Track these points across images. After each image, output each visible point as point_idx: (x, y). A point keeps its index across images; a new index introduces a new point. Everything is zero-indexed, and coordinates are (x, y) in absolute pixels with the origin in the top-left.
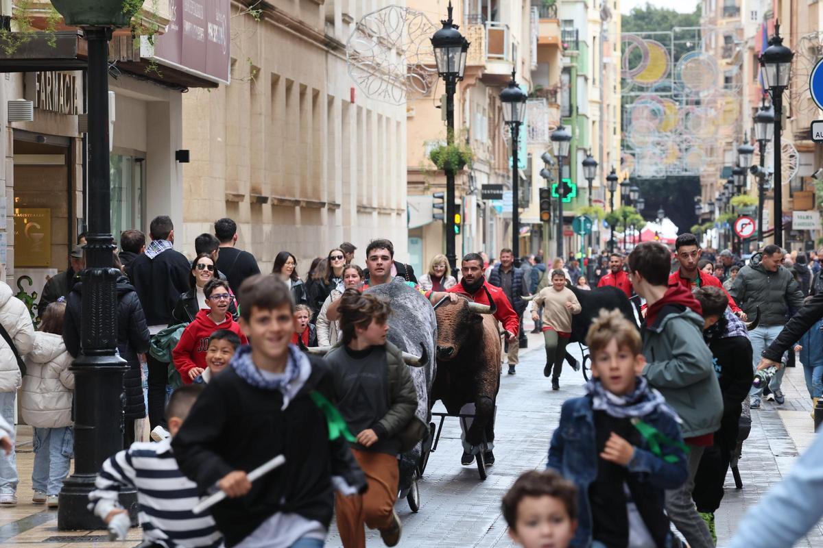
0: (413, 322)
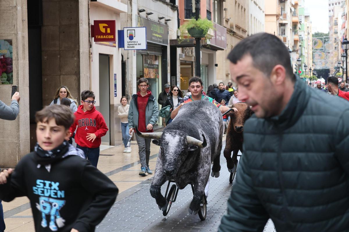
0: (208, 121)
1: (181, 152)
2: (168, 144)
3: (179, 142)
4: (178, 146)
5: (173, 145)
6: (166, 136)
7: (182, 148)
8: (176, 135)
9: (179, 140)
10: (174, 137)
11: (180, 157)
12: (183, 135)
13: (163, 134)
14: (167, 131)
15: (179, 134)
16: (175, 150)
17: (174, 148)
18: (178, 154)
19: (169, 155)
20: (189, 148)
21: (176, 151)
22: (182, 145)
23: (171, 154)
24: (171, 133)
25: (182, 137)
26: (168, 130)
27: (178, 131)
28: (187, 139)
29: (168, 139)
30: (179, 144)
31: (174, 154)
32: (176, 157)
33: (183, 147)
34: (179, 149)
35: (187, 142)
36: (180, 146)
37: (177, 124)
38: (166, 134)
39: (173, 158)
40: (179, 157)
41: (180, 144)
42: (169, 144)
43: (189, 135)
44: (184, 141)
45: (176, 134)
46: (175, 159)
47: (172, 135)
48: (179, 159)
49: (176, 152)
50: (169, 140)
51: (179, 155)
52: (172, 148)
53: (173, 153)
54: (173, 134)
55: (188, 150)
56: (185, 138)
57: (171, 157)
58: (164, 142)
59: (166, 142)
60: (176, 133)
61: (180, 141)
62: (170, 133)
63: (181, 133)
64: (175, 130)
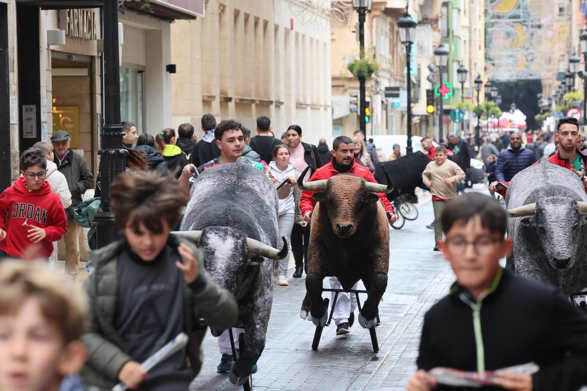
0: (262, 206)
1: (237, 267)
2: (213, 253)
3: (234, 250)
4: (233, 257)
5: (223, 255)
6: (209, 238)
7: (240, 261)
8: (228, 237)
9: (233, 246)
10: (224, 240)
11: (235, 277)
12: (241, 236)
13: (204, 234)
14: (211, 229)
15: (233, 235)
16: (227, 264)
17: (225, 261)
18: (232, 272)
19: (217, 274)
20: (249, 260)
21: (229, 266)
22: (240, 255)
23: (220, 271)
24: (217, 232)
25: (240, 241)
26: (210, 227)
27: (230, 229)
28: (248, 244)
29: (214, 244)
30: (234, 253)
31: (227, 271)
32: (230, 277)
33: (241, 259)
34: (235, 263)
35: (247, 249)
36: (236, 257)
37: (224, 216)
38: (209, 235)
39: (224, 279)
40: (233, 276)
41: (237, 254)
42: (217, 254)
43: (249, 237)
44: (243, 247)
45: (227, 235)
46: (227, 280)
47: (220, 236)
48: (233, 280)
49: (228, 269)
50: (216, 245)
51: (234, 272)
52: (220, 261)
53: (223, 271)
54: (222, 234)
55: (247, 264)
56: (244, 242)
57: (220, 278)
58: (207, 249)
59: (211, 249)
60: (227, 233)
61: (236, 248)
62: (216, 233)
63: (236, 232)
64: (223, 228)
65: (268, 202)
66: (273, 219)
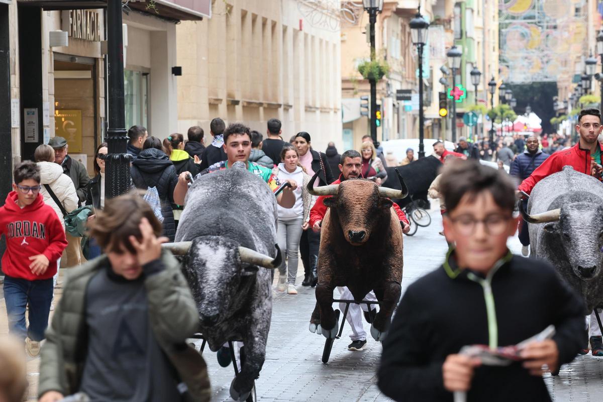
0: (258, 213)
1: (230, 278)
2: (204, 264)
3: (226, 260)
4: (225, 268)
5: (215, 266)
6: (199, 249)
7: (233, 272)
8: (219, 247)
9: (225, 256)
10: (215, 250)
11: (228, 288)
12: (232, 245)
13: (194, 245)
14: (201, 239)
15: (225, 245)
16: (219, 276)
17: (217, 272)
18: (225, 283)
19: (209, 286)
20: (243, 270)
21: (221, 278)
22: (232, 265)
23: (212, 283)
24: (208, 242)
25: (231, 250)
26: (201, 237)
27: (221, 239)
28: (241, 253)
29: (205, 255)
30: (226, 263)
31: (219, 283)
32: (223, 288)
33: (234, 269)
34: (227, 273)
35: (240, 258)
36: (229, 267)
37: (215, 225)
38: (199, 246)
39: (217, 291)
40: (226, 288)
41: (230, 264)
42: (208, 265)
43: (242, 245)
44: (235, 256)
45: (219, 245)
46: (220, 292)
47: (211, 247)
48: (226, 291)
49: (220, 280)
50: (207, 256)
51: (227, 284)
52: (212, 272)
53: (215, 282)
54: (213, 244)
55: (241, 274)
56: (237, 251)
57: (213, 290)
58: (198, 260)
59: (201, 260)
60: (218, 243)
61: (228, 258)
62: (207, 244)
63: (228, 241)
64: (214, 237)
65: (264, 209)
66: (270, 226)
